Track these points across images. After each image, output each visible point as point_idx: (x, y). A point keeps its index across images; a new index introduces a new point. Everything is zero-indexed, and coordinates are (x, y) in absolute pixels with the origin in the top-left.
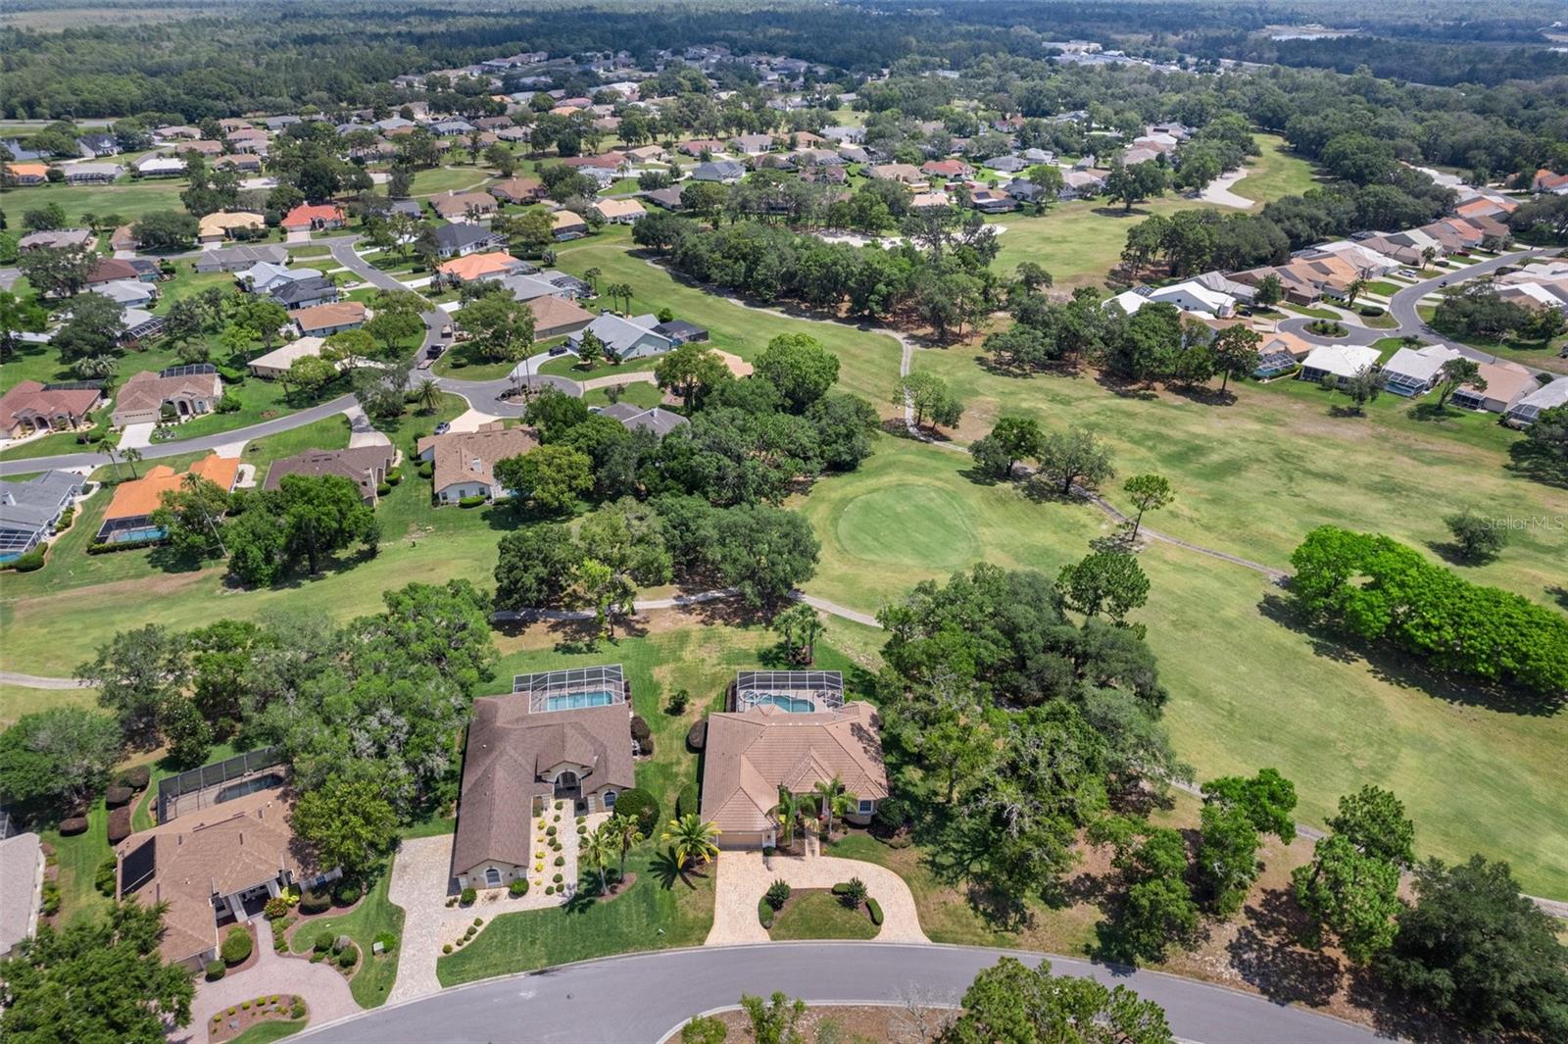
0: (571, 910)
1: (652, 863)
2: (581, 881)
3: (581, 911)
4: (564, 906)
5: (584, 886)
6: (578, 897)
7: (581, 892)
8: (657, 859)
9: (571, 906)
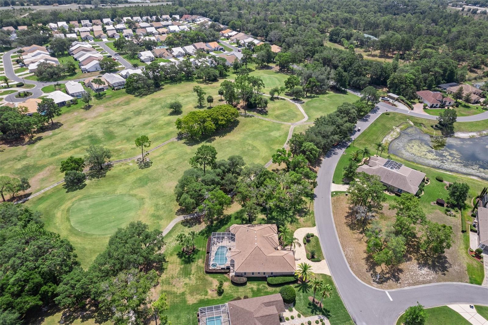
0: (329, 315)
1: (303, 292)
2: (316, 314)
3: (329, 312)
4: (328, 318)
5: (318, 313)
6: (323, 314)
7: (321, 313)
8: (301, 290)
9: (328, 316)
